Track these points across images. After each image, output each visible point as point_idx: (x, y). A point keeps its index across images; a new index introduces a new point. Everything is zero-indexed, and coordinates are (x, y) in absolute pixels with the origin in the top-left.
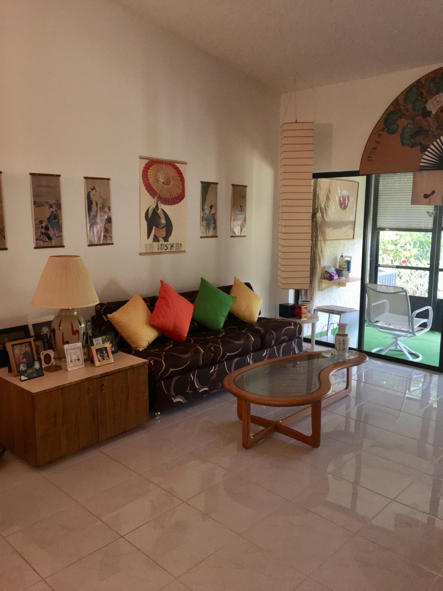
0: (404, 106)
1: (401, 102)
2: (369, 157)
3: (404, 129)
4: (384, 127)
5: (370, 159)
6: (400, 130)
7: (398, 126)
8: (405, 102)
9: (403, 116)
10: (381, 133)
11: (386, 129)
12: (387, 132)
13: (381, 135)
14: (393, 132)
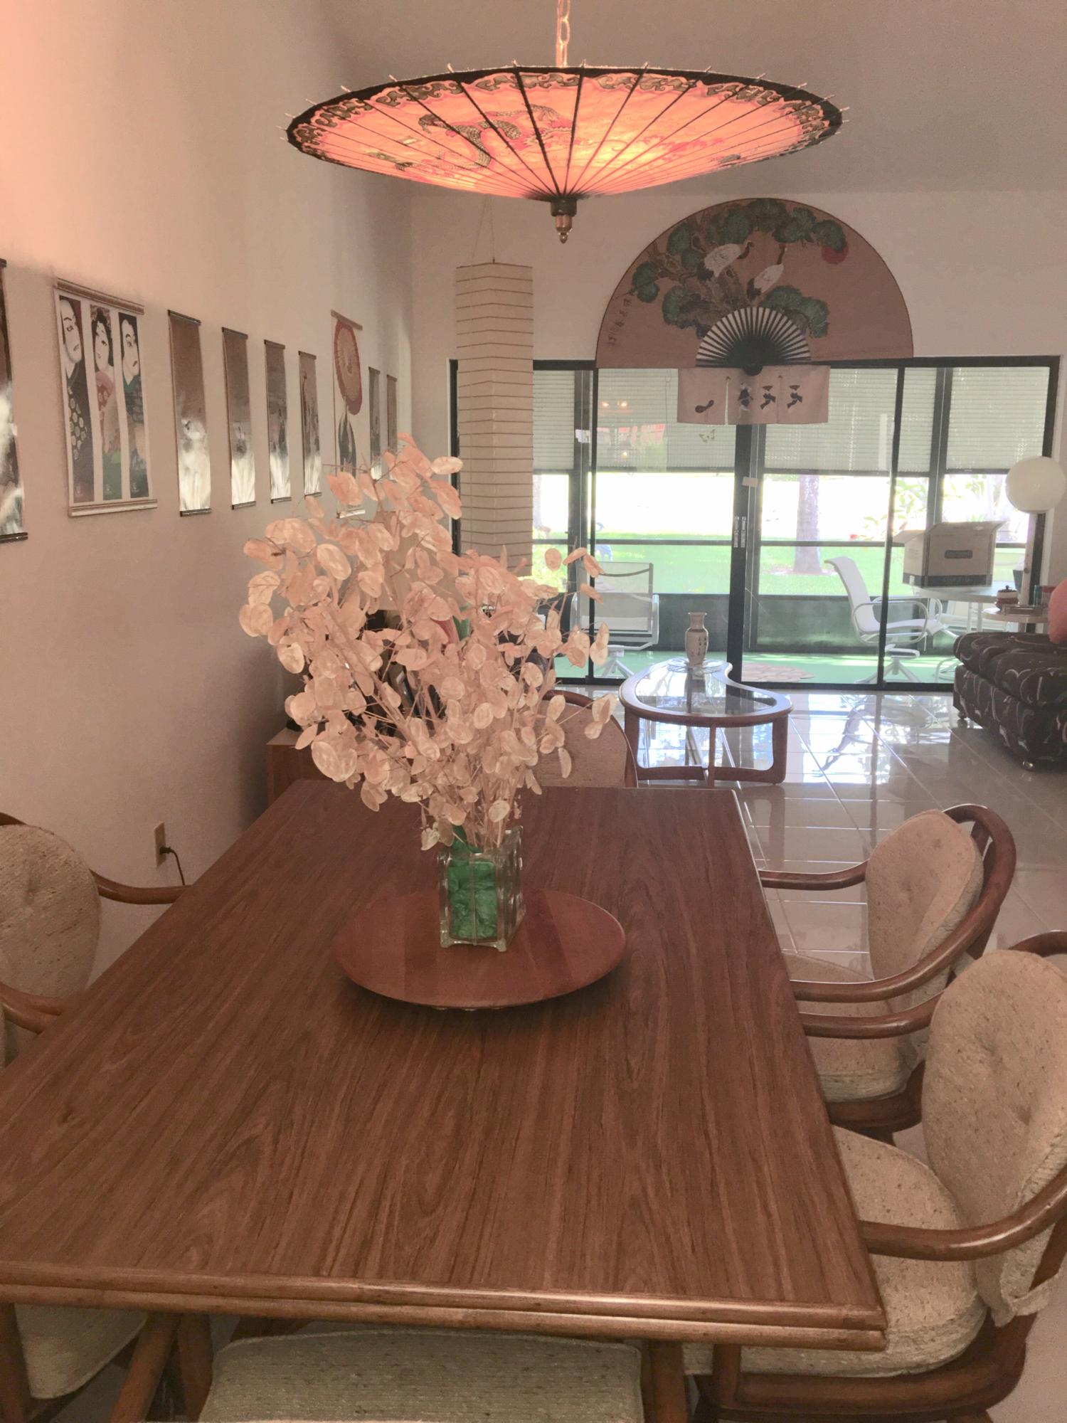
0: (668, 257)
1: (662, 248)
2: (610, 338)
3: (667, 297)
4: (633, 287)
5: (612, 341)
6: (660, 297)
7: (658, 290)
8: (668, 250)
9: (666, 273)
10: (628, 297)
11: (636, 293)
12: (639, 297)
13: (628, 301)
14: (650, 299)
